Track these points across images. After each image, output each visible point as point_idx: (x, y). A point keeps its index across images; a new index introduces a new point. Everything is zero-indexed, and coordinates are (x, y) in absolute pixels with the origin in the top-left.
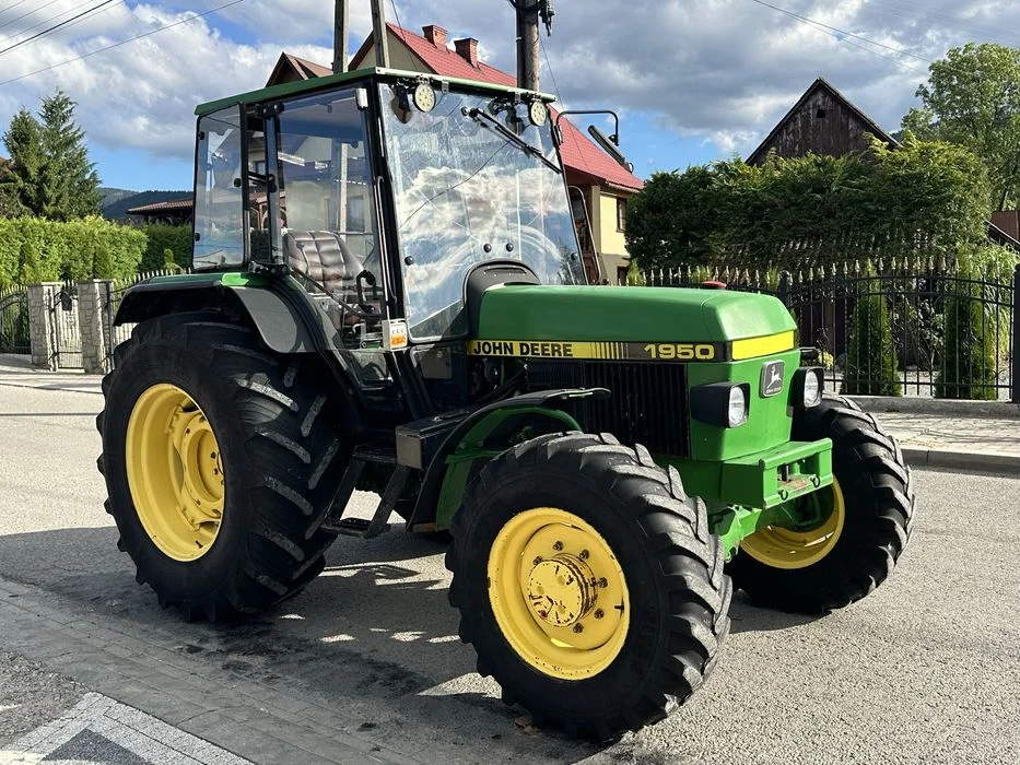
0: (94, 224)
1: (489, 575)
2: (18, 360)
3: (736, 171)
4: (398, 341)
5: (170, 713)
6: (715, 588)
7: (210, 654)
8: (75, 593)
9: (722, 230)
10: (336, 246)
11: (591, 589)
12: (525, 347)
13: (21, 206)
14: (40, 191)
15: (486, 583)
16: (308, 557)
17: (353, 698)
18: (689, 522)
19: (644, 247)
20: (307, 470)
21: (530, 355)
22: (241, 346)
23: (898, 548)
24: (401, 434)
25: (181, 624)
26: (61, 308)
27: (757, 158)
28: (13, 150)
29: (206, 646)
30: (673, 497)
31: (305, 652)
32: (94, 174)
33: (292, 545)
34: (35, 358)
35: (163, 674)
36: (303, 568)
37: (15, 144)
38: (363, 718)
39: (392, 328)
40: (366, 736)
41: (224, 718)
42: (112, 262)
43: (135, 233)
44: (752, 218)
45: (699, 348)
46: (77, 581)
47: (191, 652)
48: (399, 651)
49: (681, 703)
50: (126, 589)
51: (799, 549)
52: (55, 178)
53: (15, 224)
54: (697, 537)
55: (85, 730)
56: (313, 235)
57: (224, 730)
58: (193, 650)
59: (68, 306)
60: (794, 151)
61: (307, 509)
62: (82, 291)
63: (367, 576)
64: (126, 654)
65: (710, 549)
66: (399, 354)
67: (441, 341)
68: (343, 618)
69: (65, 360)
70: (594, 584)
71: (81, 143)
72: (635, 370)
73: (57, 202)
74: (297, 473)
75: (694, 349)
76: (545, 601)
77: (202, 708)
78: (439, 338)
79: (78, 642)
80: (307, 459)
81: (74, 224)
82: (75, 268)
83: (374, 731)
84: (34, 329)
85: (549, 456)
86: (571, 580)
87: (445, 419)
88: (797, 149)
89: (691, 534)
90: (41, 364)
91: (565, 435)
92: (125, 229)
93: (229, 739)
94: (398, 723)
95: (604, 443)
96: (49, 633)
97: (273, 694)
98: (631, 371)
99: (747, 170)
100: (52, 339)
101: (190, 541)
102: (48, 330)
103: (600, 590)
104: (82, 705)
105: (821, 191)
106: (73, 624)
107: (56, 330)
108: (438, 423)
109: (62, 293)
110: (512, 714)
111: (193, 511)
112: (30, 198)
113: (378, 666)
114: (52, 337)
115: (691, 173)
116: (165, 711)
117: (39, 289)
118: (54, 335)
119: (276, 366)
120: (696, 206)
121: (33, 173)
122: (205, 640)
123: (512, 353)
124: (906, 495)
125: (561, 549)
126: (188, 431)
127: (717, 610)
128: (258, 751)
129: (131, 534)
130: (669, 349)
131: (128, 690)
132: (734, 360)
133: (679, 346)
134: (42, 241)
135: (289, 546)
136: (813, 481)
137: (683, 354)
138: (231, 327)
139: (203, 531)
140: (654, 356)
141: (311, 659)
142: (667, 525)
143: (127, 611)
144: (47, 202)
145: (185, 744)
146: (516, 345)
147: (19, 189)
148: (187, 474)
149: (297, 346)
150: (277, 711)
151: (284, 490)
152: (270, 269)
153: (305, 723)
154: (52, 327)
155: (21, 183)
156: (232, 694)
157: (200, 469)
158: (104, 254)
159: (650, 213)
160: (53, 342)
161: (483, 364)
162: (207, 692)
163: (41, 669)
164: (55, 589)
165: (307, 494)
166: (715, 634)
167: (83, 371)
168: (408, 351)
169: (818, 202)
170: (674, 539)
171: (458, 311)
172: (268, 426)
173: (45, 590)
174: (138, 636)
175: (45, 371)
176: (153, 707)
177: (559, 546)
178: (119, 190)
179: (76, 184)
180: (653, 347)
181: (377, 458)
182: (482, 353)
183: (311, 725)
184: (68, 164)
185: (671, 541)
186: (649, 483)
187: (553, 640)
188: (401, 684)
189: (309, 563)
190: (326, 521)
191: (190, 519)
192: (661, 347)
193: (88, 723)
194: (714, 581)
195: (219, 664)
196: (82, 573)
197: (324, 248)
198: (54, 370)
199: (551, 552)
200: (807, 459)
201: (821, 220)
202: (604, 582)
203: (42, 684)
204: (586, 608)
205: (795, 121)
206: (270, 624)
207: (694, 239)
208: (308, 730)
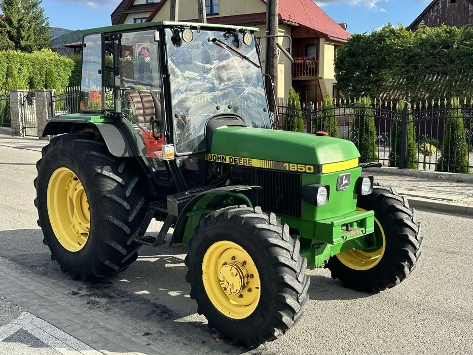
0: (47, 54)
1: (203, 269)
2: (5, 130)
3: (400, 34)
4: (170, 155)
5: (59, 323)
6: (299, 282)
7: (82, 296)
8: (24, 263)
9: (390, 68)
10: (151, 98)
11: (246, 279)
12: (231, 159)
13: (9, 40)
14: (18, 32)
15: (201, 273)
16: (128, 253)
17: (143, 321)
18: (289, 251)
19: (345, 77)
20: (128, 213)
21: (233, 163)
22: (99, 152)
23: (411, 264)
24: (170, 199)
25: (71, 281)
26: (27, 104)
27: (414, 27)
28: (5, 9)
29: (81, 292)
30: (283, 240)
31: (126, 297)
32: (47, 24)
33: (120, 247)
34: (14, 130)
35: (59, 305)
36: (126, 258)
37: (6, 6)
38: (146, 330)
39: (167, 149)
40: (145, 338)
41: (83, 327)
42: (55, 76)
43: (68, 60)
44: (408, 63)
45: (307, 167)
46: (24, 257)
47: (74, 295)
48: (168, 300)
49: (284, 333)
50: (47, 262)
51: (367, 261)
52: (26, 25)
53: (4, 54)
54: (292, 258)
55: (21, 329)
56: (139, 93)
57: (81, 332)
58: (74, 293)
59: (30, 103)
60: (437, 22)
61: (128, 231)
62: (38, 95)
63: (162, 262)
64: (43, 294)
65: (299, 264)
66: (171, 161)
67: (192, 154)
68: (146, 282)
69: (29, 132)
70: (248, 277)
71: (40, 6)
72: (279, 175)
73: (28, 39)
74: (123, 214)
75: (305, 167)
76: (225, 283)
77: (73, 321)
78: (191, 153)
79: (22, 287)
80: (128, 207)
81: (36, 54)
82: (36, 79)
83: (150, 336)
84: (13, 114)
85: (229, 218)
86: (237, 274)
87: (191, 193)
88: (438, 20)
89: (290, 257)
90: (16, 133)
91: (239, 207)
92: (63, 58)
93: (83, 336)
94: (161, 333)
95: (254, 212)
96: (9, 282)
97: (107, 317)
98: (277, 175)
99: (407, 33)
100: (22, 120)
101: (75, 242)
102: (20, 115)
103: (250, 280)
104: (21, 317)
105: (448, 47)
106: (20, 278)
107: (24, 115)
108: (188, 195)
109: (28, 96)
110: (212, 332)
111: (78, 227)
112: (13, 36)
113: (157, 306)
114: (22, 119)
115: (374, 35)
116: (57, 322)
117: (16, 93)
118: (23, 118)
119: (115, 163)
120: (376, 54)
121: (15, 22)
122: (80, 289)
123: (226, 161)
124: (416, 238)
125: (234, 259)
126: (76, 189)
127: (300, 292)
128: (95, 342)
129: (49, 237)
130: (294, 166)
131: (42, 311)
132: (323, 174)
133: (299, 165)
134: (18, 64)
135: (119, 248)
136: (362, 231)
137: (300, 169)
138: (95, 142)
139: (82, 237)
140: (287, 169)
141: (127, 301)
142: (278, 252)
143: (46, 273)
144: (22, 38)
145: (64, 337)
146: (228, 158)
147: (8, 32)
148: (75, 209)
149: (125, 153)
150: (108, 325)
151: (117, 222)
152: (114, 115)
153: (119, 331)
154: (22, 114)
155: (8, 28)
156: (89, 315)
157: (81, 207)
158: (51, 71)
159: (349, 57)
160: (22, 122)
161: (213, 166)
162: (78, 314)
163: (4, 300)
164: (14, 260)
165: (128, 224)
166: (299, 303)
167: (38, 138)
168: (175, 159)
169: (445, 54)
170: (280, 259)
171: (202, 139)
172: (110, 192)
173: (10, 260)
174: (50, 286)
175: (18, 137)
176: (52, 320)
177: (234, 258)
178: (62, 29)
179: (38, 29)
180: (287, 164)
181: (161, 209)
182: (212, 160)
183: (122, 332)
184: (34, 18)
185: (279, 260)
186: (272, 233)
187: (231, 301)
188: (165, 316)
189: (129, 256)
190: (136, 237)
191: (76, 231)
192: (291, 165)
193: (23, 326)
194: (299, 279)
195: (85, 301)
196: (27, 253)
197: (145, 99)
198: (23, 137)
199: (229, 261)
200: (360, 220)
201: (446, 64)
202: (252, 276)
203: (4, 307)
204: (243, 287)
205: (438, 4)
206: (112, 283)
207: (374, 73)
208: (120, 334)
